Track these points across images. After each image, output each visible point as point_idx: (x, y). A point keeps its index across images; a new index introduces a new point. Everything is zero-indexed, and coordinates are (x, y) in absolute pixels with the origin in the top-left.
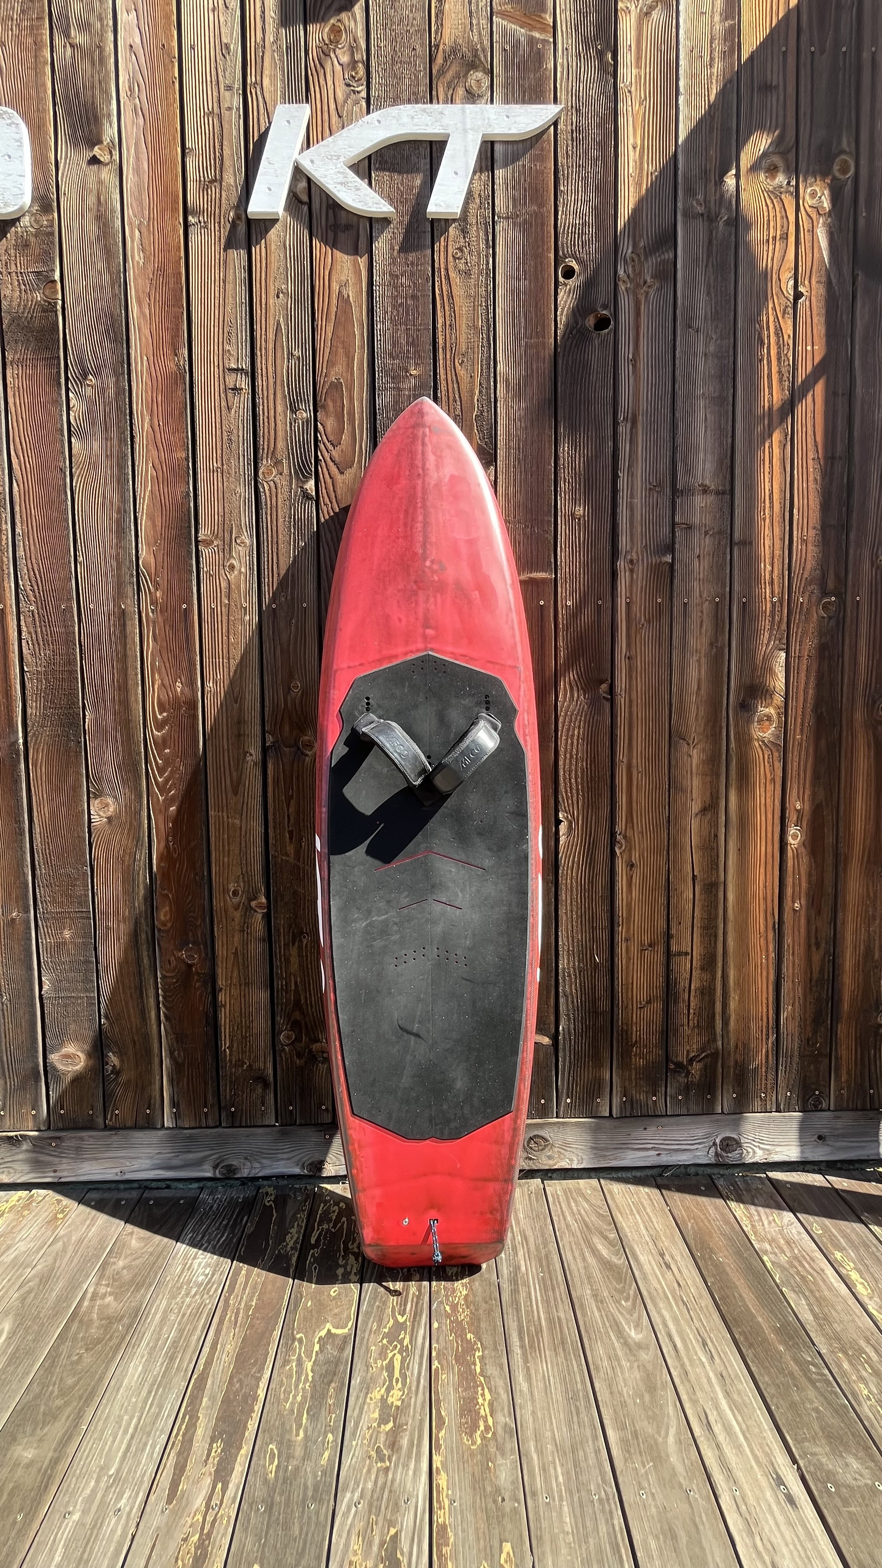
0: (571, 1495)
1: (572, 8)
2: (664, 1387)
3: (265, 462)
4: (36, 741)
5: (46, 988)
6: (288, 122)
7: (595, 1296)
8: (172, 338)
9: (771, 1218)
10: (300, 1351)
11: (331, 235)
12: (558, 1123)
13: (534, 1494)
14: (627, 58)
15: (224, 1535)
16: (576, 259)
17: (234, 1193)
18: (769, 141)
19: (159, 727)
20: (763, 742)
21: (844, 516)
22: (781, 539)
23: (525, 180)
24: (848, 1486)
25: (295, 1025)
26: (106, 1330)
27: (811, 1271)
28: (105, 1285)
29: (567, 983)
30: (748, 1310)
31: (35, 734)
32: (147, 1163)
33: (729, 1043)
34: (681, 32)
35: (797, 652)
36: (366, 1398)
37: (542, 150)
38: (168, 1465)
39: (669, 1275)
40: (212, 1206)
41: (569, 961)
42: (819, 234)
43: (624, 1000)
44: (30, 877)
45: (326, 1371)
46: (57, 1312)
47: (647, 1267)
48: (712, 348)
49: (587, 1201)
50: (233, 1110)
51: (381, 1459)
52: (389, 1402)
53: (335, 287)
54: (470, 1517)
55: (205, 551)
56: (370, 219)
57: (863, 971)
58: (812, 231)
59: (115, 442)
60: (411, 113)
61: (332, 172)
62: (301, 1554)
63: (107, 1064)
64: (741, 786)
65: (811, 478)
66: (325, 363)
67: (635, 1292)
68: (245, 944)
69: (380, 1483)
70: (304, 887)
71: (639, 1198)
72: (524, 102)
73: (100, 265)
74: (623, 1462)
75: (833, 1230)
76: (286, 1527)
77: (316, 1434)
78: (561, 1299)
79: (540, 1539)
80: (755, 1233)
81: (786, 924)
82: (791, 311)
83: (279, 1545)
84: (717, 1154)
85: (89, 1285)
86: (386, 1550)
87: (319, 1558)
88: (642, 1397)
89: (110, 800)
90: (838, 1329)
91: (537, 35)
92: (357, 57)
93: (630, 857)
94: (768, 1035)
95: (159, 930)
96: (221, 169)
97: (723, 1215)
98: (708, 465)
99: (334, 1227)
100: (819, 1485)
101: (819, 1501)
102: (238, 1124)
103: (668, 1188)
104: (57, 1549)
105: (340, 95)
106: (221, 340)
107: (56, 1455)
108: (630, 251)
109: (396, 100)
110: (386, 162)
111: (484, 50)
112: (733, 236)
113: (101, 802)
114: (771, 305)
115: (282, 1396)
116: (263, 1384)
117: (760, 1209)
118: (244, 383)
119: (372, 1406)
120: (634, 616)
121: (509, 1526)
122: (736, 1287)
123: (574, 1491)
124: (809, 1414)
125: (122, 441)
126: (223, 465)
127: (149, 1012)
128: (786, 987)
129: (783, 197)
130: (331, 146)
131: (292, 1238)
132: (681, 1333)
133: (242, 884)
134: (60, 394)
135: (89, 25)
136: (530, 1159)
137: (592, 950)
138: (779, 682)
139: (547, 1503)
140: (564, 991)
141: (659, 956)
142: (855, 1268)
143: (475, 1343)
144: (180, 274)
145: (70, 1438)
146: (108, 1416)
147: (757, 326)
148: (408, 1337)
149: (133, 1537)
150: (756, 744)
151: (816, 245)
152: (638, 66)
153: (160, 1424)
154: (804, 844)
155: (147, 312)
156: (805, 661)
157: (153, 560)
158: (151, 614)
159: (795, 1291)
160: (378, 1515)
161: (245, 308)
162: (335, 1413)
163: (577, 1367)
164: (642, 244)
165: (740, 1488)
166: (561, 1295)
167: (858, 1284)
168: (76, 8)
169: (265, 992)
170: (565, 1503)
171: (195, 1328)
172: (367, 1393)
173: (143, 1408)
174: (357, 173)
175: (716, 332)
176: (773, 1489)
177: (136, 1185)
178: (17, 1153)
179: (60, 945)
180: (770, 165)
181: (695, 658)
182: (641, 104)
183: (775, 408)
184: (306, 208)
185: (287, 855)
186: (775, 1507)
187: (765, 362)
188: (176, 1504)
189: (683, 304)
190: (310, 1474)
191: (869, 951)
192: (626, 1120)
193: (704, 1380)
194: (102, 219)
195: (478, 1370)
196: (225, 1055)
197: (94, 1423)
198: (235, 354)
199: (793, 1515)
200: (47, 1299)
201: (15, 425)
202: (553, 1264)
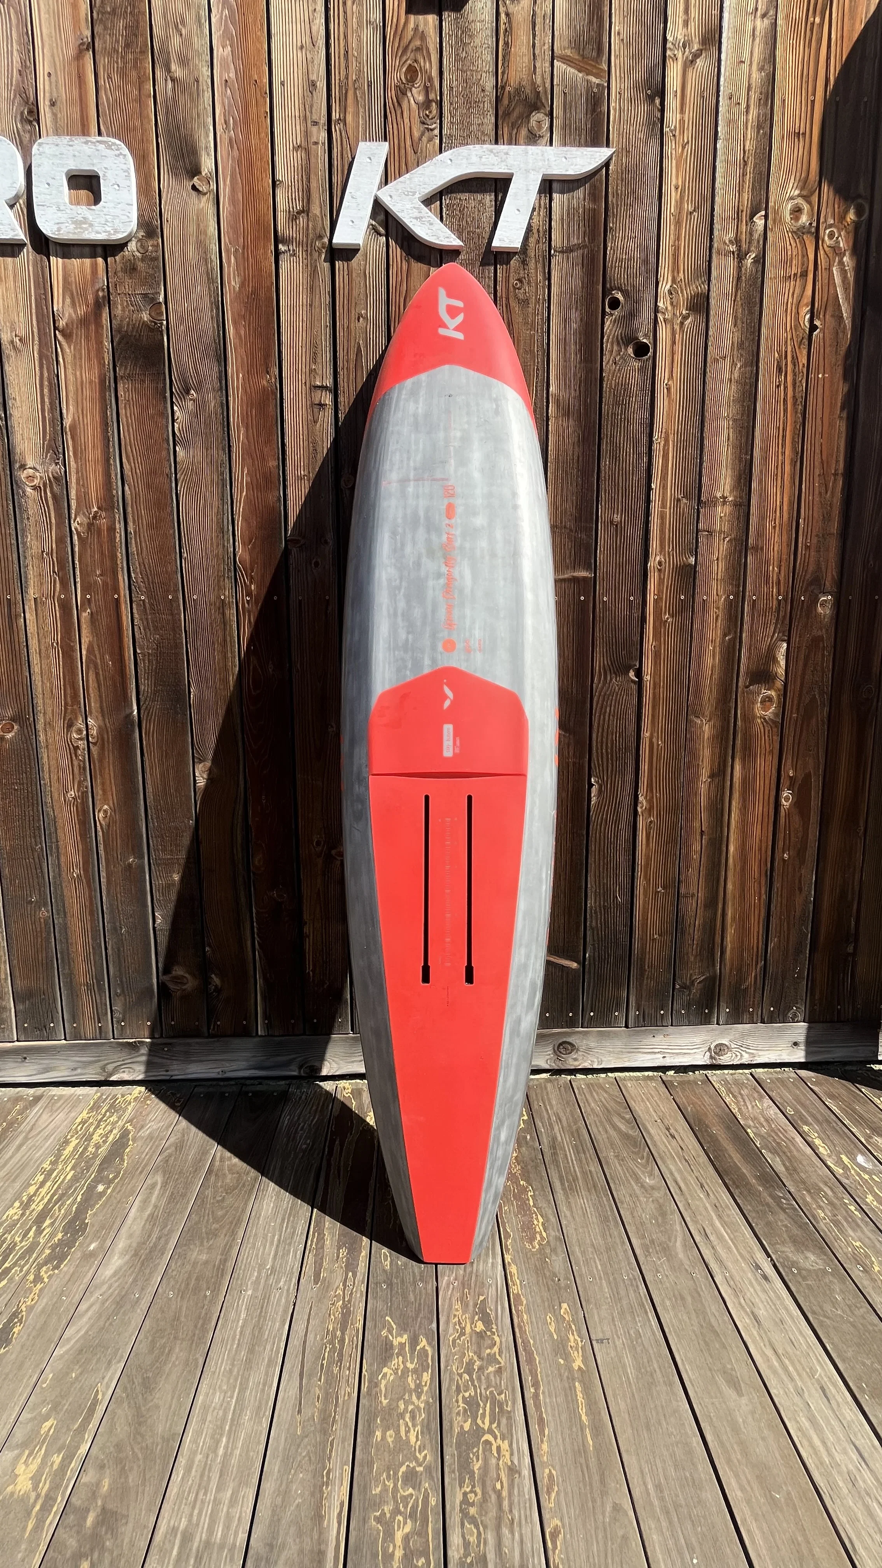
0: (608, 1276)
2: (672, 1213)
3: (345, 471)
4: (148, 713)
5: (158, 921)
6: (369, 159)
7: (617, 1157)
8: (265, 359)
9: (754, 1104)
11: (405, 264)
12: (583, 1032)
13: (581, 1276)
14: (672, 102)
15: (360, 1301)
16: (622, 291)
18: (795, 185)
20: (764, 719)
22: (788, 545)
23: (579, 218)
24: (809, 1271)
26: (238, 1180)
27: (785, 1139)
29: (594, 918)
30: (736, 1164)
31: (147, 707)
32: (243, 1064)
33: (725, 969)
34: (722, 79)
35: (797, 643)
37: (595, 188)
38: (309, 1261)
39: (674, 1142)
40: (301, 1098)
41: (595, 900)
42: (835, 272)
43: (641, 934)
44: (144, 829)
46: (196, 1171)
47: (656, 1138)
48: (736, 375)
49: (606, 1092)
50: (315, 1021)
54: (536, 1290)
55: (294, 550)
57: (837, 910)
58: (829, 269)
59: (215, 450)
60: (480, 153)
61: (409, 206)
62: (418, 1311)
63: (210, 984)
65: (817, 492)
67: (648, 1154)
68: (326, 886)
71: (648, 1090)
72: (580, 145)
73: (200, 289)
74: (644, 1258)
75: (803, 1112)
76: (405, 1296)
78: (591, 1158)
79: (588, 1301)
80: (741, 1114)
81: (776, 872)
82: (806, 342)
84: (711, 1057)
86: (479, 1308)
87: (431, 1312)
88: (657, 1220)
90: (804, 1177)
91: (593, 80)
92: (432, 96)
93: (650, 815)
94: (757, 961)
95: (254, 874)
98: (728, 480)
100: (786, 1269)
101: (786, 1278)
102: (319, 1032)
104: (241, 1311)
105: (416, 134)
106: (308, 359)
107: (223, 1256)
108: (669, 284)
109: (465, 141)
111: (546, 92)
112: (760, 273)
113: (204, 766)
116: (368, 1214)
118: (328, 399)
120: (660, 611)
121: (565, 1295)
122: (726, 1150)
123: (610, 1275)
124: (780, 1229)
125: (220, 450)
127: (246, 942)
128: (774, 923)
129: (805, 237)
130: (408, 182)
132: (684, 1180)
133: (324, 836)
134: (166, 408)
135: (188, 60)
136: (560, 1060)
137: (615, 892)
138: (780, 668)
140: (591, 926)
141: (670, 897)
142: (819, 1138)
143: (527, 1187)
144: (272, 299)
145: (231, 1246)
146: (256, 1235)
149: (294, 1305)
150: (759, 721)
151: (831, 282)
152: (682, 111)
153: (297, 1238)
154: (794, 805)
155: (242, 333)
156: (803, 652)
157: (248, 558)
158: (246, 605)
159: (771, 1152)
160: (469, 1289)
161: (329, 331)
163: (607, 1201)
164: (679, 279)
165: (729, 1272)
166: (590, 1156)
167: (820, 1147)
168: (176, 42)
170: (603, 1281)
173: (280, 1230)
174: (430, 208)
175: (740, 360)
176: (752, 1272)
177: (235, 1081)
178: (136, 1057)
179: (169, 886)
180: (795, 208)
181: (711, 647)
182: (683, 148)
184: (383, 239)
186: (754, 1282)
187: (782, 387)
189: (713, 334)
192: (638, 1028)
193: (702, 1209)
194: (201, 245)
195: (532, 1204)
196: (309, 976)
197: (246, 1238)
198: (320, 372)
199: (767, 1286)
200: (186, 1161)
201: (126, 434)
202: (583, 1136)
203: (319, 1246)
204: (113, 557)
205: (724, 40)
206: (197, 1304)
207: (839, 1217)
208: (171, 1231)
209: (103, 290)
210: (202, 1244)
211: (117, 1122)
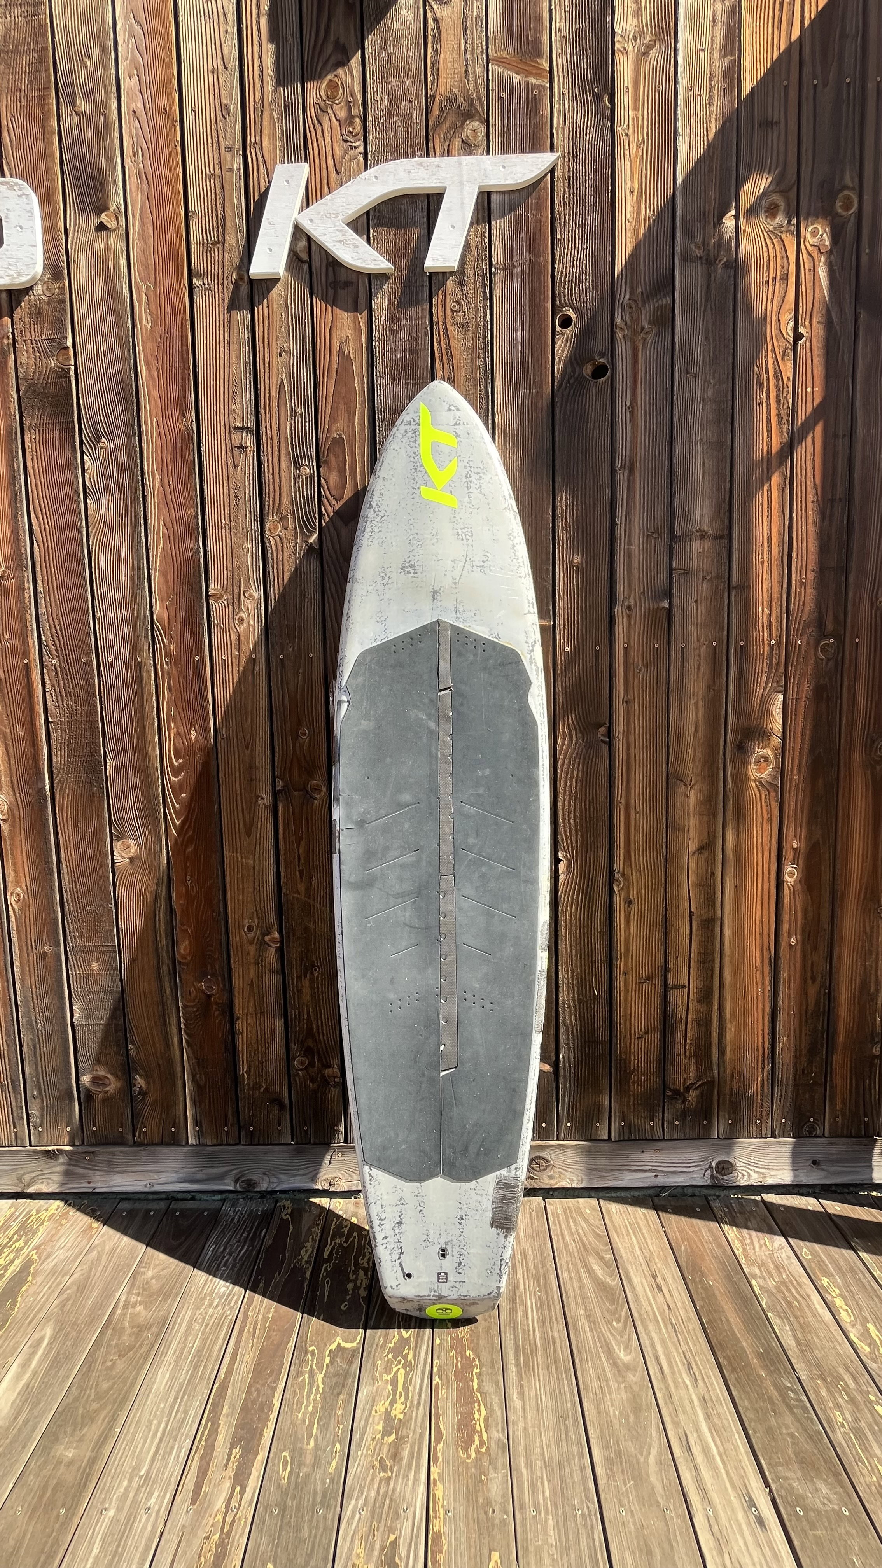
0: (557, 1509)
1: (569, 51)
2: (649, 1408)
3: (270, 518)
4: (62, 787)
5: (76, 1016)
6: (288, 181)
7: (588, 1316)
8: (180, 400)
9: (762, 1242)
10: (312, 1364)
11: (331, 292)
12: (559, 1145)
13: (522, 1507)
14: (623, 100)
15: (242, 1535)
16: (573, 307)
17: (254, 1205)
18: (770, 179)
19: (176, 773)
20: (760, 782)
21: (844, 558)
22: (779, 582)
23: (522, 230)
24: (818, 1512)
25: (308, 1052)
26: (136, 1338)
27: (797, 1296)
28: (135, 1294)
29: (567, 1013)
30: (734, 1334)
31: (60, 781)
32: (173, 1176)
33: (725, 1072)
34: (680, 70)
35: (795, 693)
36: (371, 1410)
37: (539, 199)
38: (192, 1467)
39: (660, 1296)
40: (233, 1219)
41: (568, 993)
42: (820, 273)
43: (623, 1031)
44: (60, 914)
45: (336, 1383)
46: (92, 1320)
47: (639, 1289)
48: (710, 394)
49: (585, 1220)
50: (252, 1128)
51: (384, 1468)
52: (393, 1415)
53: (336, 344)
54: (463, 1527)
55: (215, 605)
56: (370, 275)
57: (859, 1004)
58: (814, 271)
59: (128, 502)
60: (409, 167)
61: (331, 230)
62: (310, 1555)
63: (135, 1085)
64: (738, 824)
65: (810, 521)
66: (327, 419)
67: (626, 1314)
68: (260, 976)
69: (382, 1491)
70: (315, 923)
71: (636, 1218)
72: (521, 151)
73: (110, 330)
74: (605, 1481)
75: (822, 1255)
76: (297, 1531)
77: (325, 1444)
78: (557, 1319)
79: (526, 1550)
80: (746, 1256)
81: (783, 959)
82: (791, 353)
83: (290, 1547)
84: (712, 1176)
85: (121, 1293)
86: (386, 1555)
87: (325, 1560)
88: (627, 1418)
89: (131, 842)
90: (819, 1356)
91: (533, 81)
92: (354, 112)
93: (629, 894)
94: (763, 1064)
95: (180, 963)
96: (224, 230)
97: (716, 1239)
98: (706, 511)
99: (346, 1242)
100: (789, 1509)
101: (788, 1524)
102: (256, 1142)
103: (665, 1211)
104: (95, 1542)
105: (338, 152)
106: (226, 399)
107: (94, 1454)
108: (627, 297)
109: (394, 155)
110: (384, 217)
111: (480, 99)
112: (732, 279)
113: (123, 844)
114: (770, 348)
115: (295, 1406)
116: (278, 1394)
117: (753, 1233)
118: (249, 441)
119: (377, 1419)
120: (631, 661)
121: (498, 1537)
122: (724, 1311)
123: (560, 1505)
124: (785, 1439)
125: (134, 500)
126: (230, 521)
127: (172, 1039)
128: (782, 1020)
129: (783, 236)
130: (330, 204)
131: (306, 1252)
132: (668, 1356)
133: (256, 920)
134: (76, 457)
135: (94, 93)
136: (532, 1178)
137: (591, 983)
138: (776, 723)
139: (535, 1517)
140: (564, 1023)
141: (656, 989)
142: (840, 1295)
143: (474, 1360)
144: (186, 337)
145: (105, 1439)
146: (139, 1421)
147: (756, 369)
148: (411, 1352)
149: (162, 1533)
150: (753, 784)
151: (817, 284)
152: (636, 108)
153: (185, 1429)
154: (800, 881)
155: (156, 374)
156: (803, 704)
157: (166, 615)
158: (165, 666)
159: (780, 1317)
160: (379, 1522)
161: (249, 368)
162: (343, 1424)
163: (568, 1386)
164: (639, 290)
165: (714, 1508)
166: (556, 1314)
167: (841, 1311)
168: (82, 76)
169: (280, 1020)
170: (550, 1517)
171: (217, 1338)
172: (373, 1406)
173: (170, 1414)
174: (356, 230)
175: (714, 377)
176: (744, 1510)
177: (164, 1196)
178: (54, 1166)
179: (89, 977)
180: (771, 205)
181: (692, 702)
182: (638, 147)
183: (774, 451)
184: (306, 266)
185: (299, 894)
186: (745, 1528)
187: (764, 405)
188: (200, 1504)
189: (681, 349)
190: (319, 1482)
191: (864, 986)
192: (624, 1143)
193: (687, 1403)
194: (111, 286)
195: (475, 1386)
196: (244, 1079)
197: (127, 1426)
198: (240, 413)
199: (761, 1536)
200: (84, 1307)
201: (34, 487)
202: (551, 1284)
203: (209, 1443)
204: (23, 620)
205: (680, 28)
206: (45, 1528)
207: (863, 1424)
208: (44, 1412)
209: (8, 337)
210: (72, 1435)
211: (22, 1249)
